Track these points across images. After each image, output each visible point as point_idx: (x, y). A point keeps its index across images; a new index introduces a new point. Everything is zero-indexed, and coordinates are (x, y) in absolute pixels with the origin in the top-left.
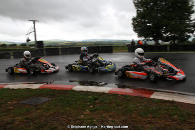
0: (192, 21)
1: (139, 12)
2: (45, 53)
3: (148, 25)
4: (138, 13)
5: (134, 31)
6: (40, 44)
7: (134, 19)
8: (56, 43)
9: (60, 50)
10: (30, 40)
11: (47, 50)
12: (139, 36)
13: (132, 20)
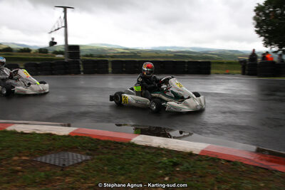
2: (82, 69)
5: (258, 32)
6: (74, 49)
7: (259, 9)
8: (103, 50)
9: (110, 65)
10: (56, 43)
11: (85, 62)
12: (267, 43)
13: (255, 11)
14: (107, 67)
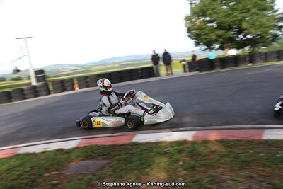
0: (277, 11)
1: (193, 6)
3: (210, 25)
4: (191, 8)
5: (189, 36)
6: (40, 74)
7: (187, 18)
10: (18, 71)
12: (197, 44)
13: (185, 19)
14: (73, 84)
